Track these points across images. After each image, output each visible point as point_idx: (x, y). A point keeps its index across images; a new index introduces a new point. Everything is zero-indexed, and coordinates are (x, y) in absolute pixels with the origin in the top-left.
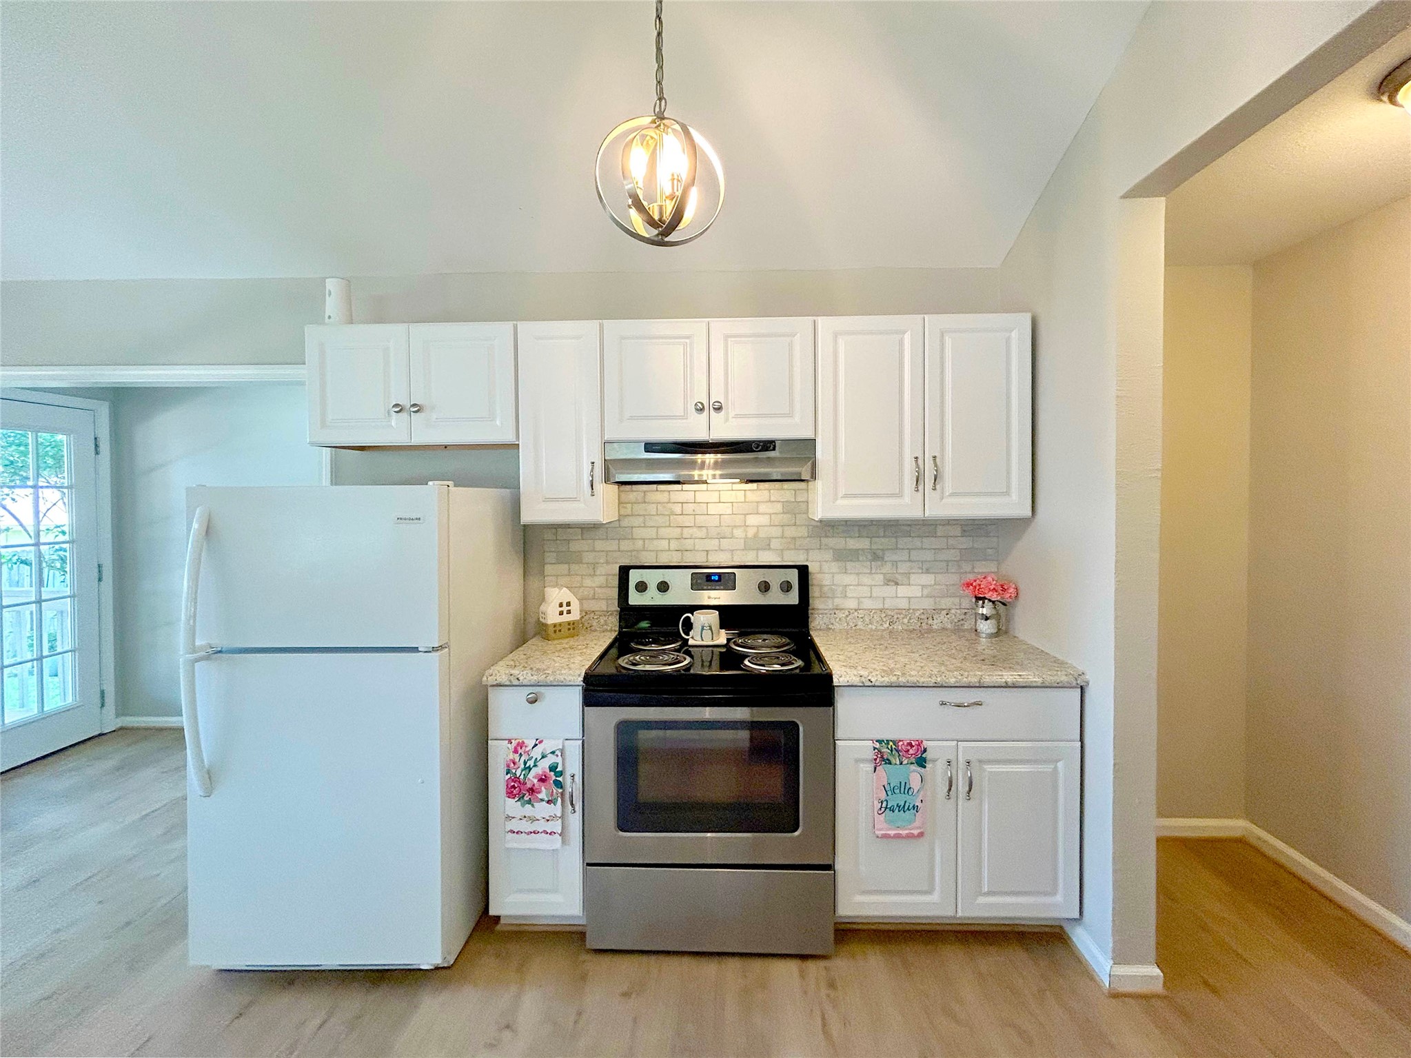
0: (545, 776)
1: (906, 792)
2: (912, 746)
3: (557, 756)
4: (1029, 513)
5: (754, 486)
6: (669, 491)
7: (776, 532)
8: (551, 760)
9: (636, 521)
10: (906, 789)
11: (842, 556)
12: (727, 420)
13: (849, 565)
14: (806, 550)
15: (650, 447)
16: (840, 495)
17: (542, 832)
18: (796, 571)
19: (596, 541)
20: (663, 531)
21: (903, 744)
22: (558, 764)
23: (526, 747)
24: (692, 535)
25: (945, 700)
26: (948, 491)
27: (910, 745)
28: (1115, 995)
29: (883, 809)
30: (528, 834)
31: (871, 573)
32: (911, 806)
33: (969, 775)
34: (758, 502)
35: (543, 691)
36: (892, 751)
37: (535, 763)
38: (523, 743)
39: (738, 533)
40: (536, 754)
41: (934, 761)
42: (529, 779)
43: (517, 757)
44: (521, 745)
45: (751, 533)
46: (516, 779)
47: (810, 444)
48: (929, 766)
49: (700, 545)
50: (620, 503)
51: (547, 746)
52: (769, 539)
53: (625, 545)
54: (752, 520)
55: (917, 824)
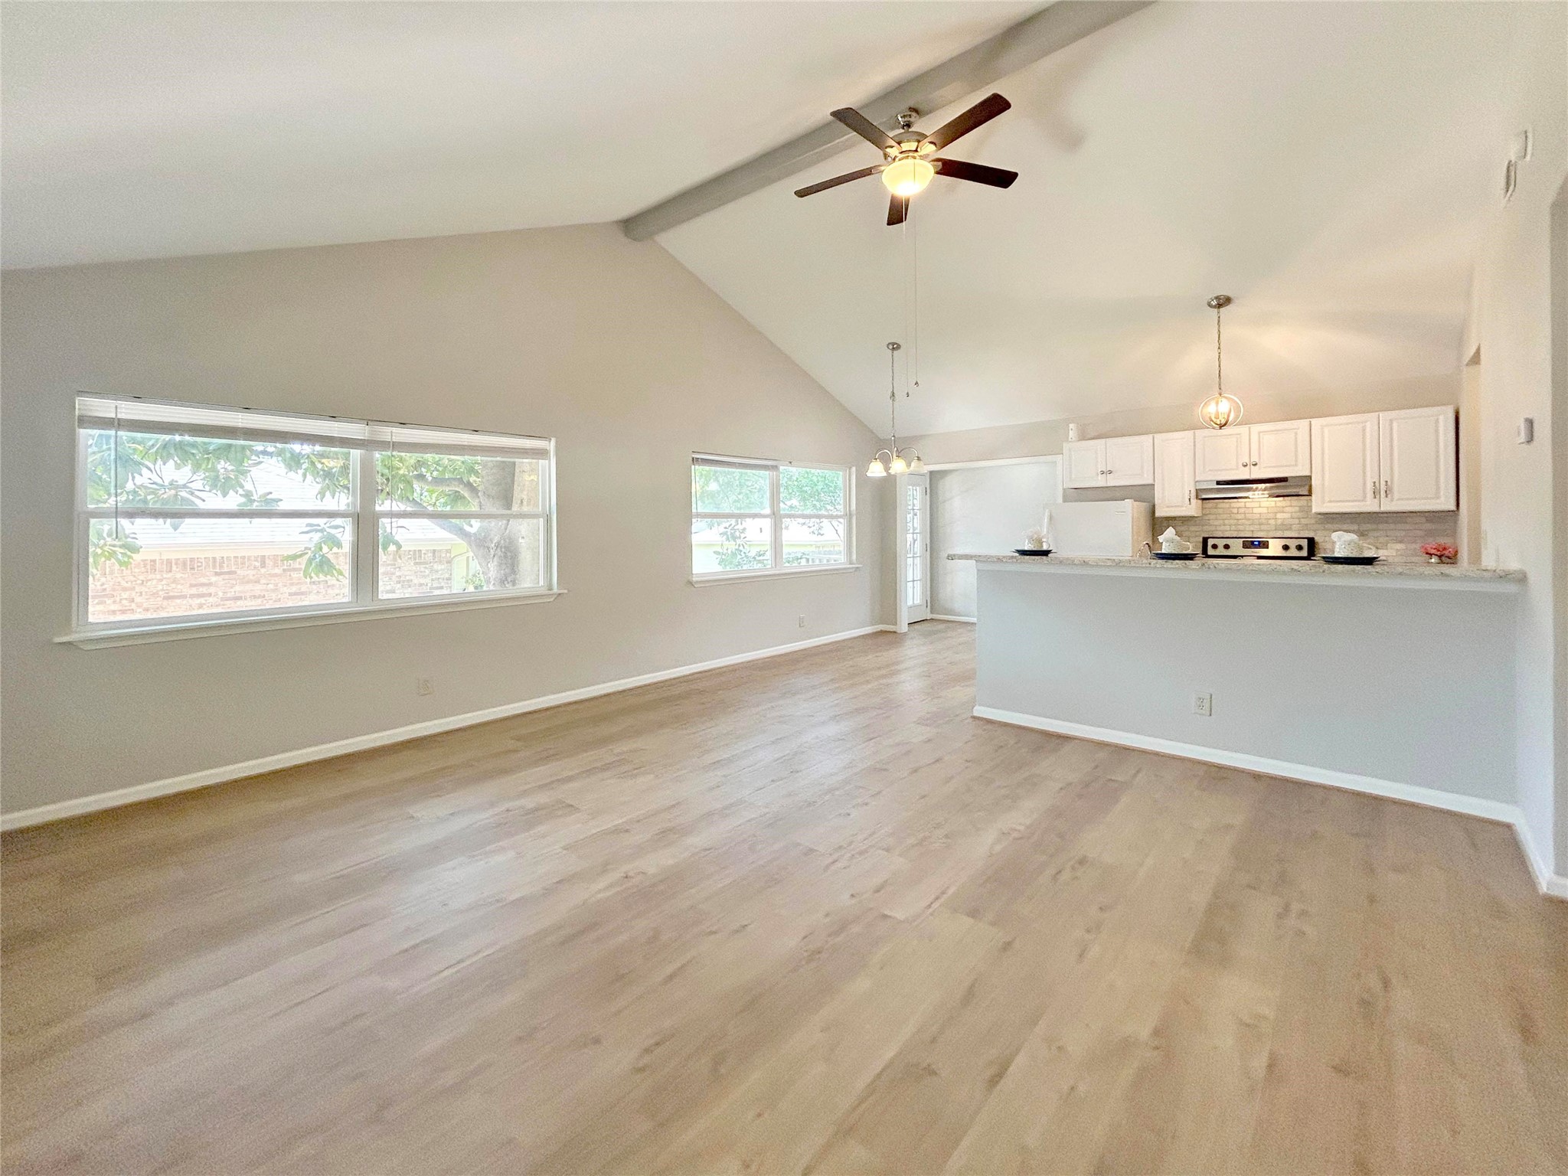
4: (1455, 508)
5: (1281, 499)
7: (1293, 521)
9: (1212, 517)
12: (1260, 469)
14: (1311, 529)
15: (1218, 483)
16: (1328, 501)
18: (1306, 540)
19: (1191, 525)
20: (1226, 522)
24: (1244, 523)
26: (1396, 497)
34: (1283, 507)
39: (1272, 522)
45: (1279, 522)
47: (1308, 478)
49: (1248, 528)
50: (1203, 508)
52: (1291, 524)
53: (1206, 528)
54: (1279, 516)
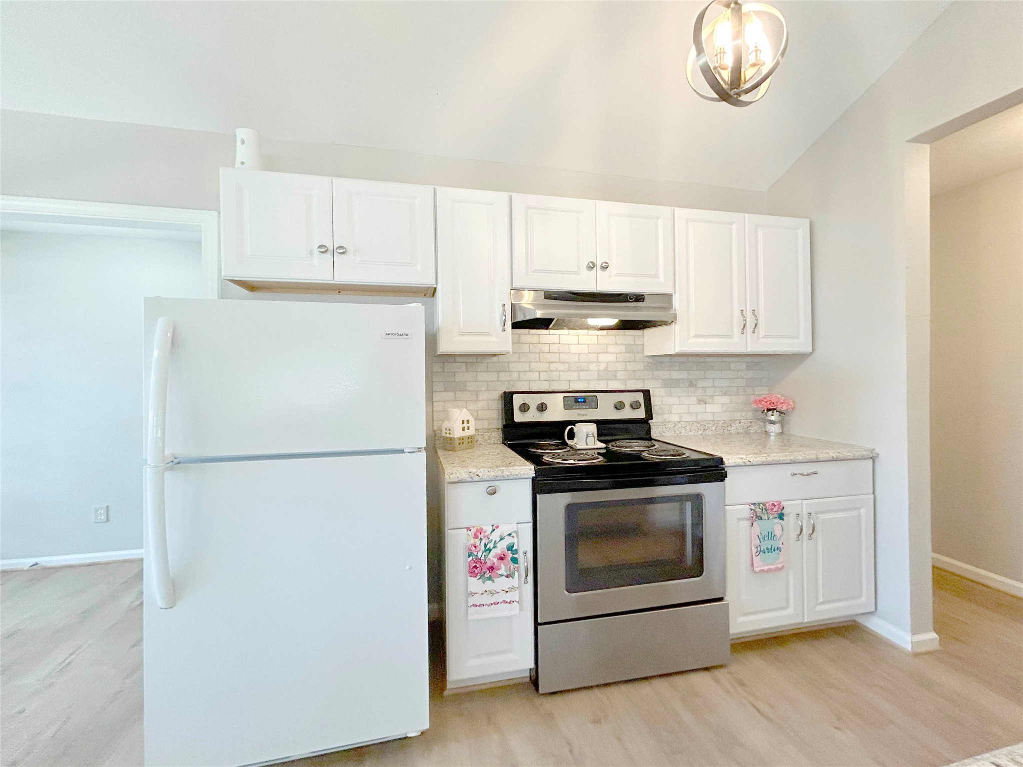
0: (504, 555)
1: (772, 539)
2: (775, 506)
3: (513, 537)
4: (810, 349)
5: (605, 332)
6: (539, 335)
7: (621, 366)
8: (508, 541)
10: (771, 536)
11: (669, 384)
12: (608, 277)
13: (673, 390)
14: (643, 379)
15: (549, 295)
16: (692, 335)
17: (501, 603)
18: (641, 394)
19: (478, 373)
21: (769, 505)
22: (514, 543)
23: (485, 532)
24: (557, 369)
25: (795, 472)
26: (762, 334)
27: (773, 505)
28: (916, 655)
29: (758, 552)
30: (489, 606)
31: (688, 396)
32: (776, 548)
33: (812, 522)
34: (607, 344)
35: (498, 484)
36: (762, 510)
37: (494, 544)
38: (482, 529)
39: (593, 367)
40: (495, 536)
41: (789, 514)
42: (489, 559)
43: (477, 542)
44: (480, 531)
45: (602, 367)
46: (478, 560)
47: (669, 296)
48: (785, 518)
49: (564, 376)
51: (504, 529)
52: (616, 371)
53: (503, 376)
54: (603, 358)
55: (781, 560)
